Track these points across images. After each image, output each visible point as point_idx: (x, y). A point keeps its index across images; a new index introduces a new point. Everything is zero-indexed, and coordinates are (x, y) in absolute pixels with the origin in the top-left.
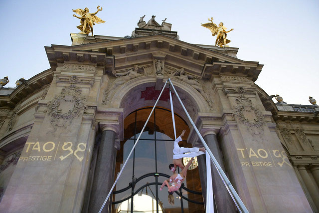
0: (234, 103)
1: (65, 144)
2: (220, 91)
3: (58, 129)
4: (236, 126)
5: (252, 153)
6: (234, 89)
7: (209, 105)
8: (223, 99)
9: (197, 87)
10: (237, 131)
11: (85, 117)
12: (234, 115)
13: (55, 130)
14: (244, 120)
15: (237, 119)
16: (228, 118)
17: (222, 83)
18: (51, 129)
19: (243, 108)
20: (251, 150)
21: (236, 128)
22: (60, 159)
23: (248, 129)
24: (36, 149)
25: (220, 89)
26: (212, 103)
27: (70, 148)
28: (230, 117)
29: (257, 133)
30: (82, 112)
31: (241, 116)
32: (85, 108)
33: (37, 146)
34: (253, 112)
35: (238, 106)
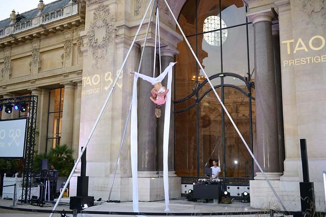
1: (106, 74)
3: (99, 60)
5: (300, 46)
11: (117, 41)
13: (97, 62)
18: (94, 62)
20: (300, 40)
21: (288, 8)
22: (105, 90)
24: (89, 83)
27: (110, 79)
29: (318, 8)
30: (113, 36)
32: (116, 30)
33: (88, 81)
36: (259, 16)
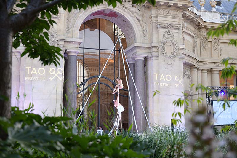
0: (161, 38)
2: (154, 24)
4: (158, 56)
6: (165, 24)
7: (144, 34)
8: (154, 32)
9: (137, 17)
10: (157, 60)
12: (158, 48)
14: (164, 53)
15: (160, 52)
16: (154, 50)
17: (157, 17)
19: (167, 42)
21: (157, 58)
23: (165, 60)
25: (154, 21)
26: (146, 32)
28: (156, 49)
29: (170, 63)
30: (56, 44)
31: (163, 50)
32: (58, 41)
34: (172, 46)
35: (163, 41)
36: (141, 57)
